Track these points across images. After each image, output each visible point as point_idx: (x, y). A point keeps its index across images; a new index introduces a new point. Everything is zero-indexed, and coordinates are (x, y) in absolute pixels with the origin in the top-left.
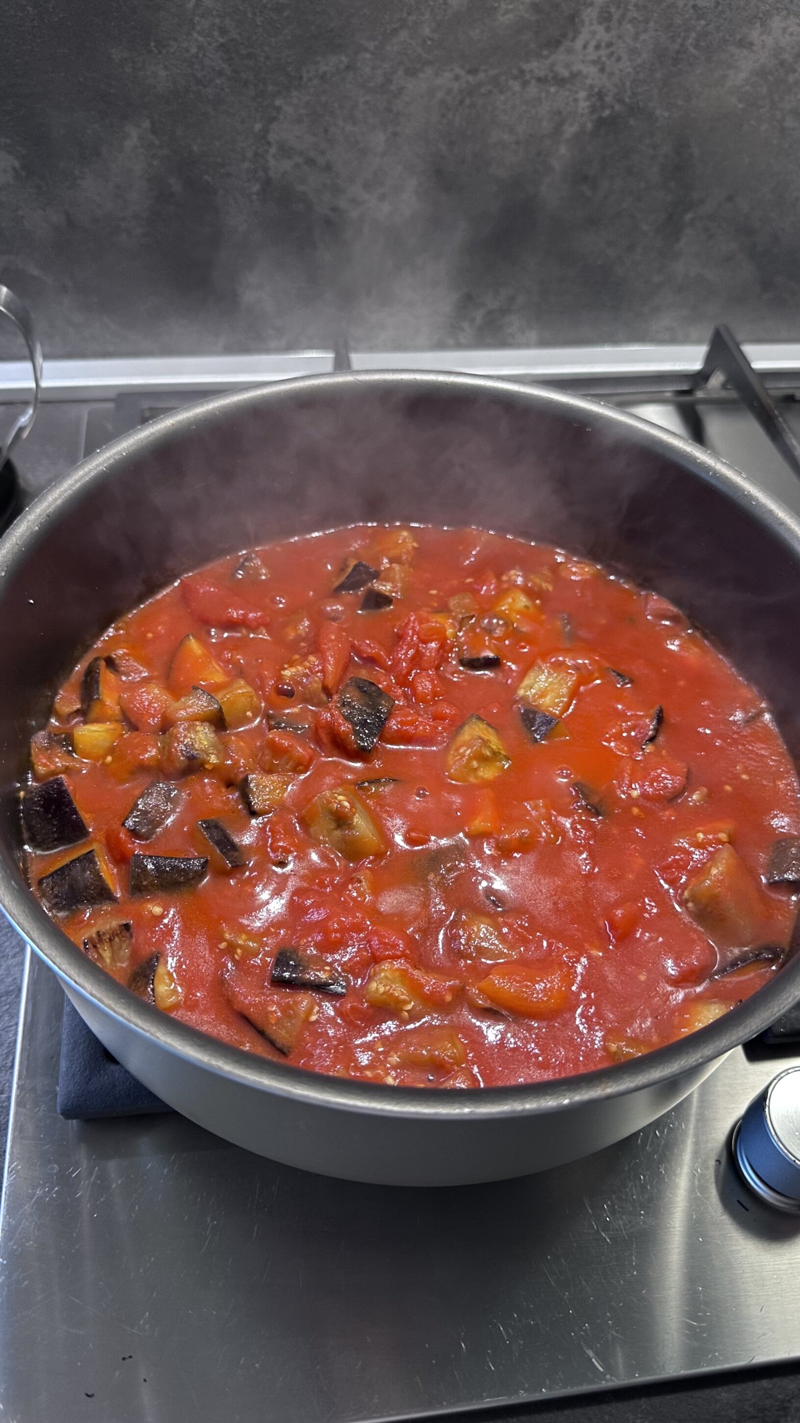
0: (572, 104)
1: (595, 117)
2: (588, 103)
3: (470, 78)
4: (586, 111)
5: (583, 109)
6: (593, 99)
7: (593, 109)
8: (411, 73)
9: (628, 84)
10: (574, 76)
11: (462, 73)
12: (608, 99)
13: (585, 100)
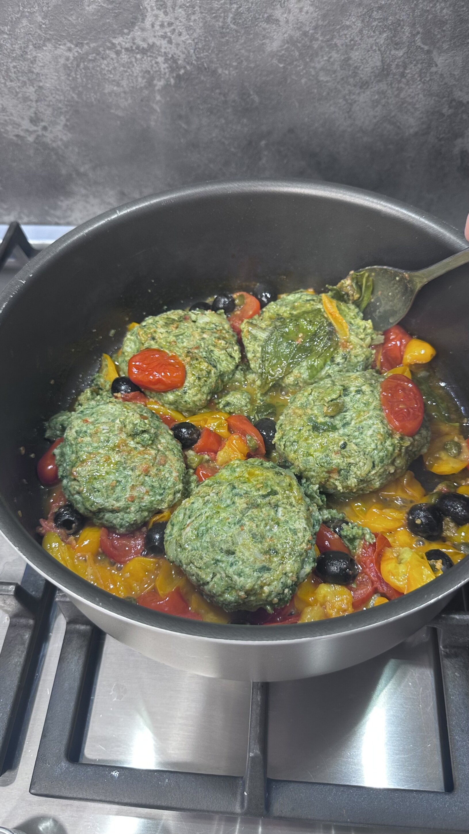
0: (155, 65)
1: (175, 75)
2: (166, 65)
3: (78, 49)
4: (167, 70)
5: (164, 69)
6: (170, 62)
7: (172, 70)
8: (38, 47)
9: (192, 51)
10: (152, 46)
11: (73, 46)
12: (180, 62)
13: (164, 63)
